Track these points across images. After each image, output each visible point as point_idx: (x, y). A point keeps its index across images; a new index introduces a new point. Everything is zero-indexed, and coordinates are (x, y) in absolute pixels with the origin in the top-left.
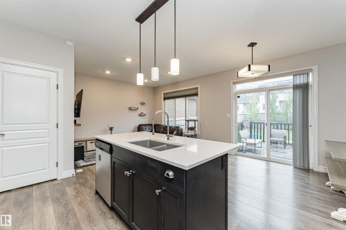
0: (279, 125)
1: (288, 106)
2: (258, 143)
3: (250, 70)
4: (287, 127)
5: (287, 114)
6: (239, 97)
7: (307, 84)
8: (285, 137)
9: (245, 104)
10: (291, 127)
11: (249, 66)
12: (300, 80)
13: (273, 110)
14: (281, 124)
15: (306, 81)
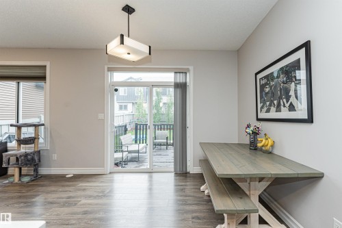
0: (163, 126)
1: (169, 107)
2: (143, 148)
3: (122, 43)
4: (169, 127)
5: (168, 115)
6: (116, 90)
7: (186, 83)
8: (167, 138)
9: (133, 103)
10: (172, 126)
11: (122, 36)
12: (180, 79)
13: (158, 111)
14: (164, 125)
15: (184, 81)
